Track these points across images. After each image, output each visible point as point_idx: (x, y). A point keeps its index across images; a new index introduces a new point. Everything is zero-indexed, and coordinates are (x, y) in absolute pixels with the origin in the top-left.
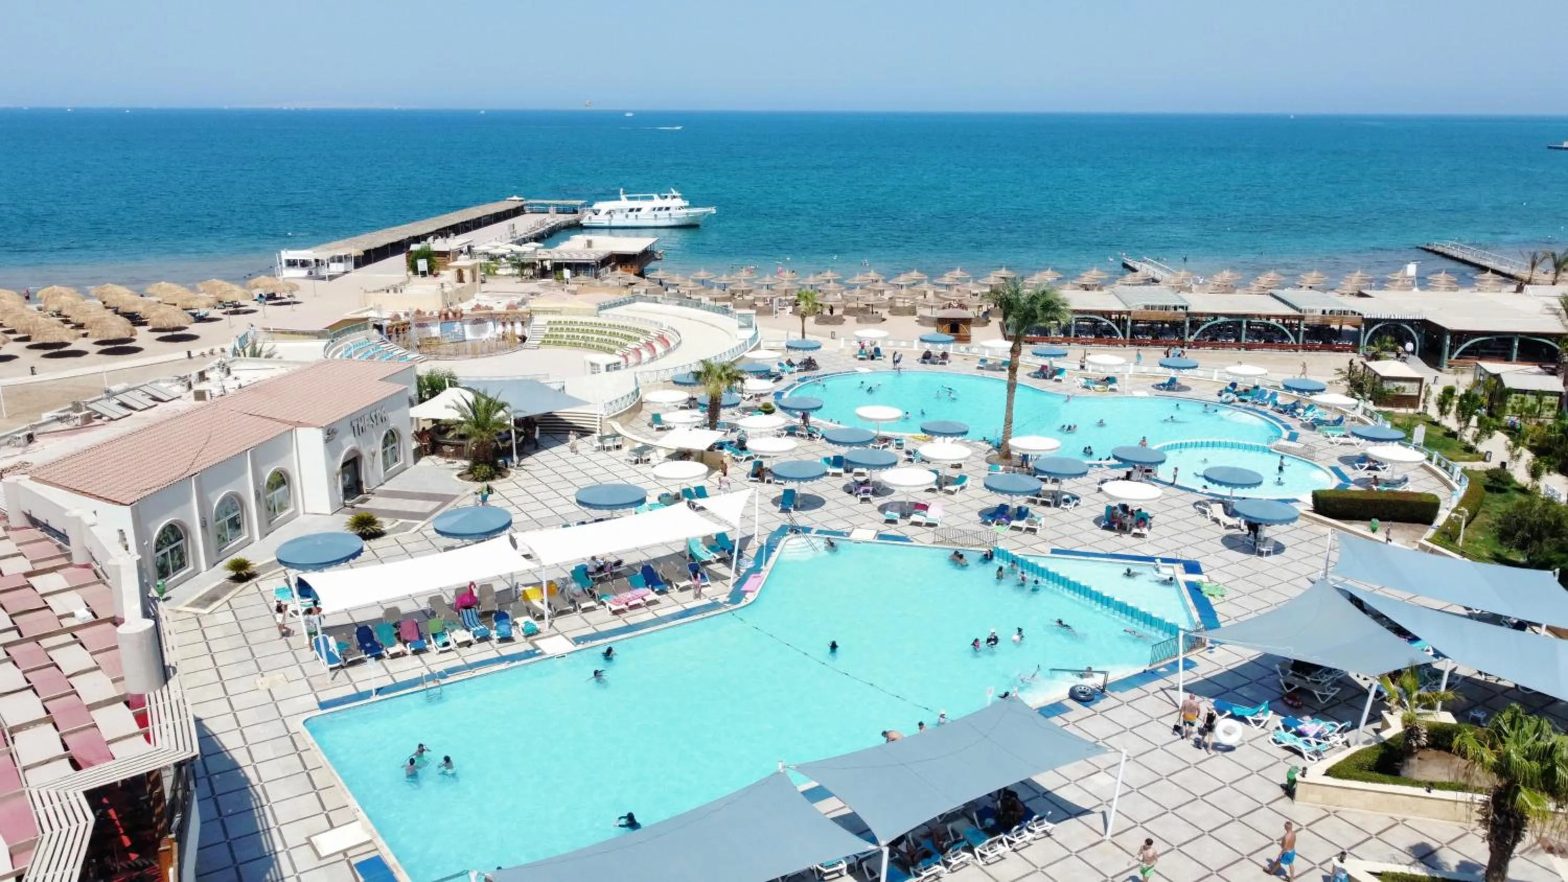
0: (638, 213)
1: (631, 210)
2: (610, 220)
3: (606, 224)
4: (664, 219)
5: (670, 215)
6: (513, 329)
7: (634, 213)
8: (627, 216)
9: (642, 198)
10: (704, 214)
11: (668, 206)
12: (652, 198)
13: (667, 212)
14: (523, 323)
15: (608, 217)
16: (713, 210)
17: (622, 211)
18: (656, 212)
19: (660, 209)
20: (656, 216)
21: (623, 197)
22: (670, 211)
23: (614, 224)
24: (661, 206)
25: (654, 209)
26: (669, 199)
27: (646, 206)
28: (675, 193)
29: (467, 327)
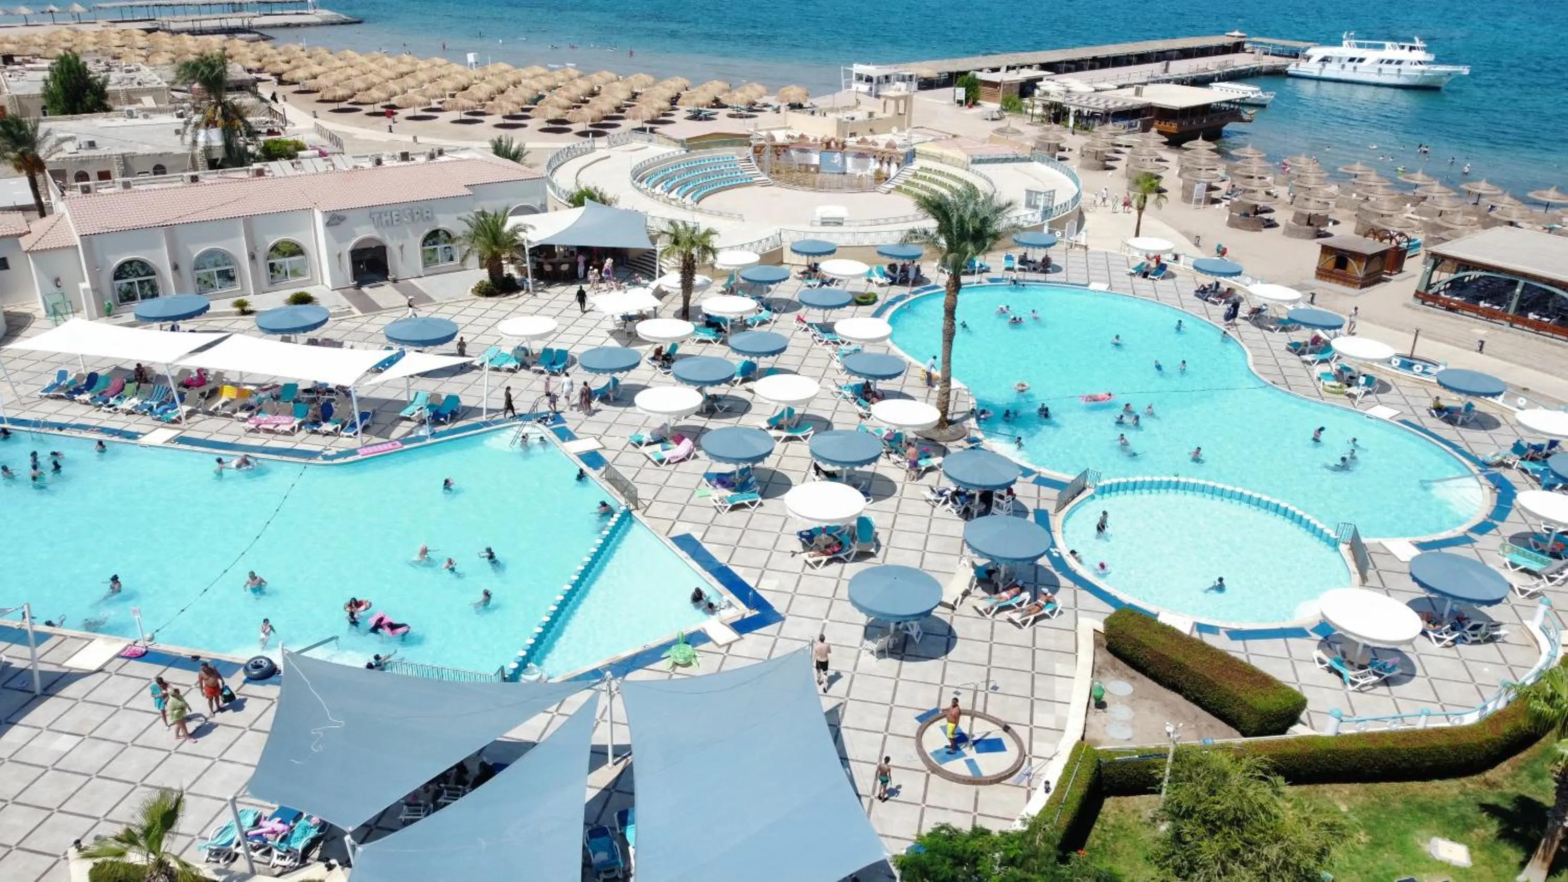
0: (1359, 64)
1: (1352, 60)
2: (1321, 70)
3: (1316, 74)
4: (1390, 76)
5: (1399, 70)
6: (889, 170)
7: (1354, 64)
8: (1343, 66)
9: (1370, 46)
10: (1449, 74)
11: (1400, 58)
12: (1382, 47)
13: (1398, 67)
14: (898, 165)
15: (1320, 65)
16: (1465, 70)
17: (1340, 60)
18: (1384, 66)
19: (1390, 62)
20: (1380, 70)
21: (1345, 43)
22: (1401, 67)
23: (1325, 74)
24: (1390, 58)
25: (1382, 61)
26: (1406, 50)
27: (1372, 55)
28: (1418, 44)
29: (849, 160)
